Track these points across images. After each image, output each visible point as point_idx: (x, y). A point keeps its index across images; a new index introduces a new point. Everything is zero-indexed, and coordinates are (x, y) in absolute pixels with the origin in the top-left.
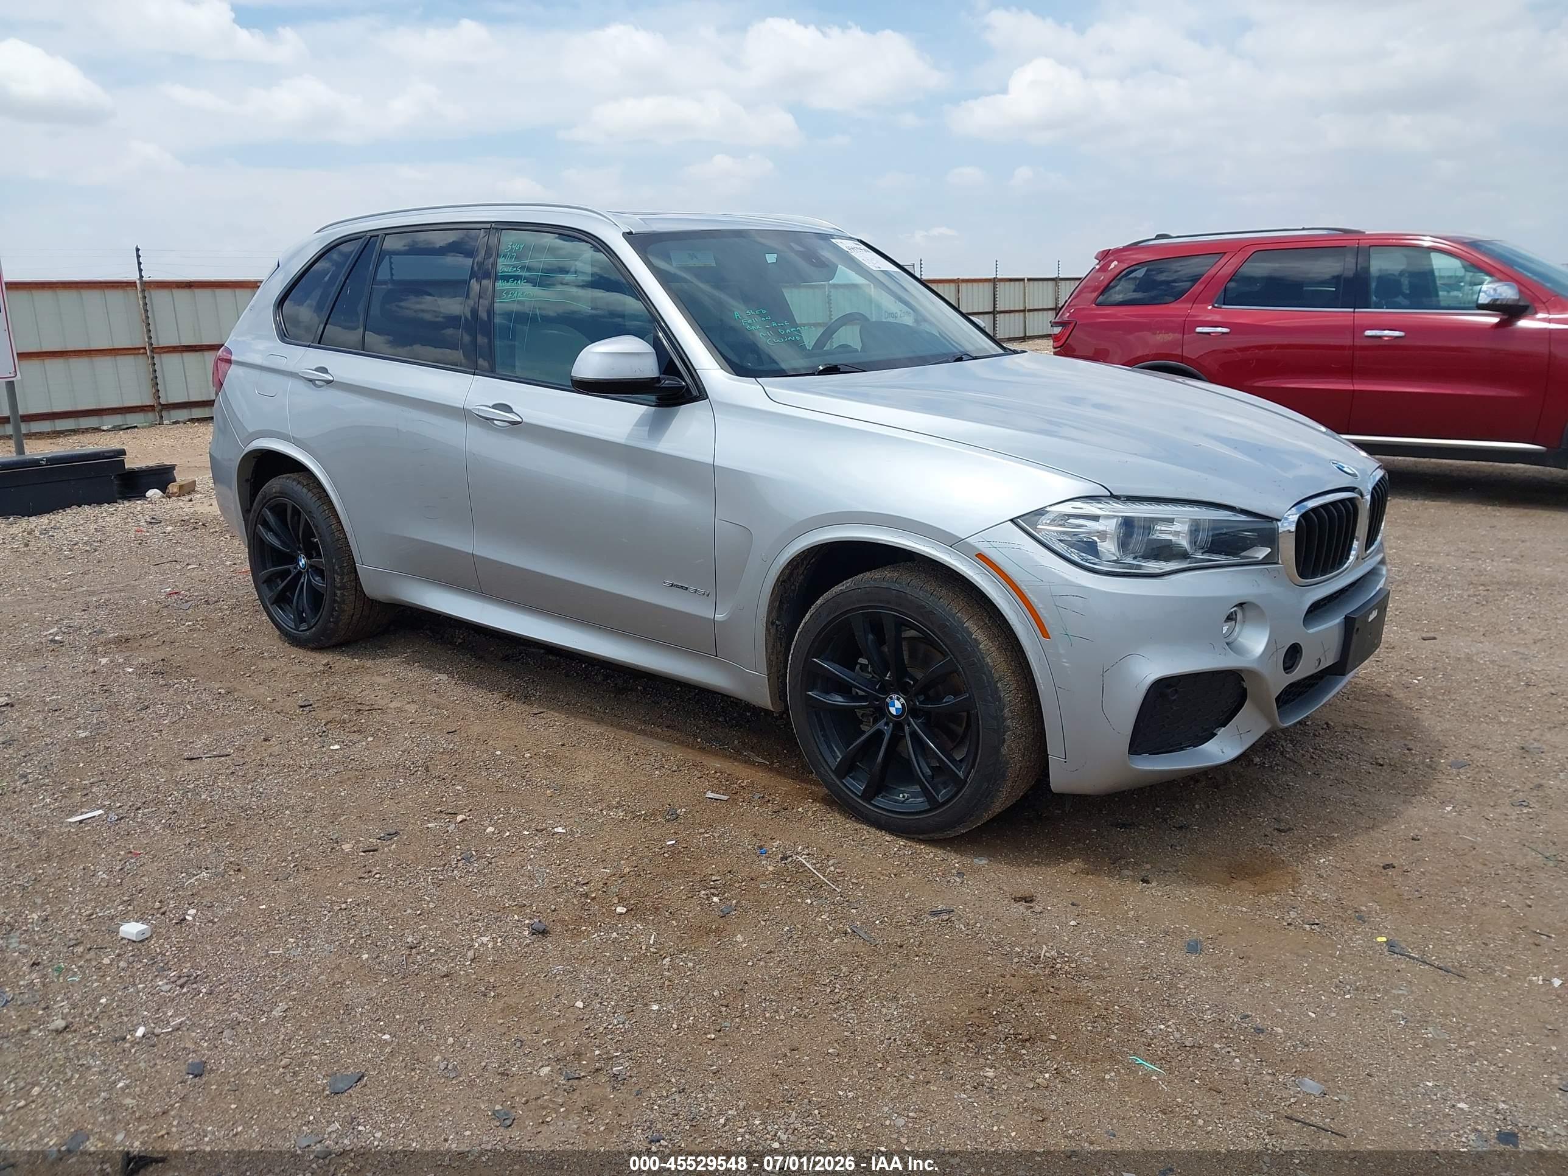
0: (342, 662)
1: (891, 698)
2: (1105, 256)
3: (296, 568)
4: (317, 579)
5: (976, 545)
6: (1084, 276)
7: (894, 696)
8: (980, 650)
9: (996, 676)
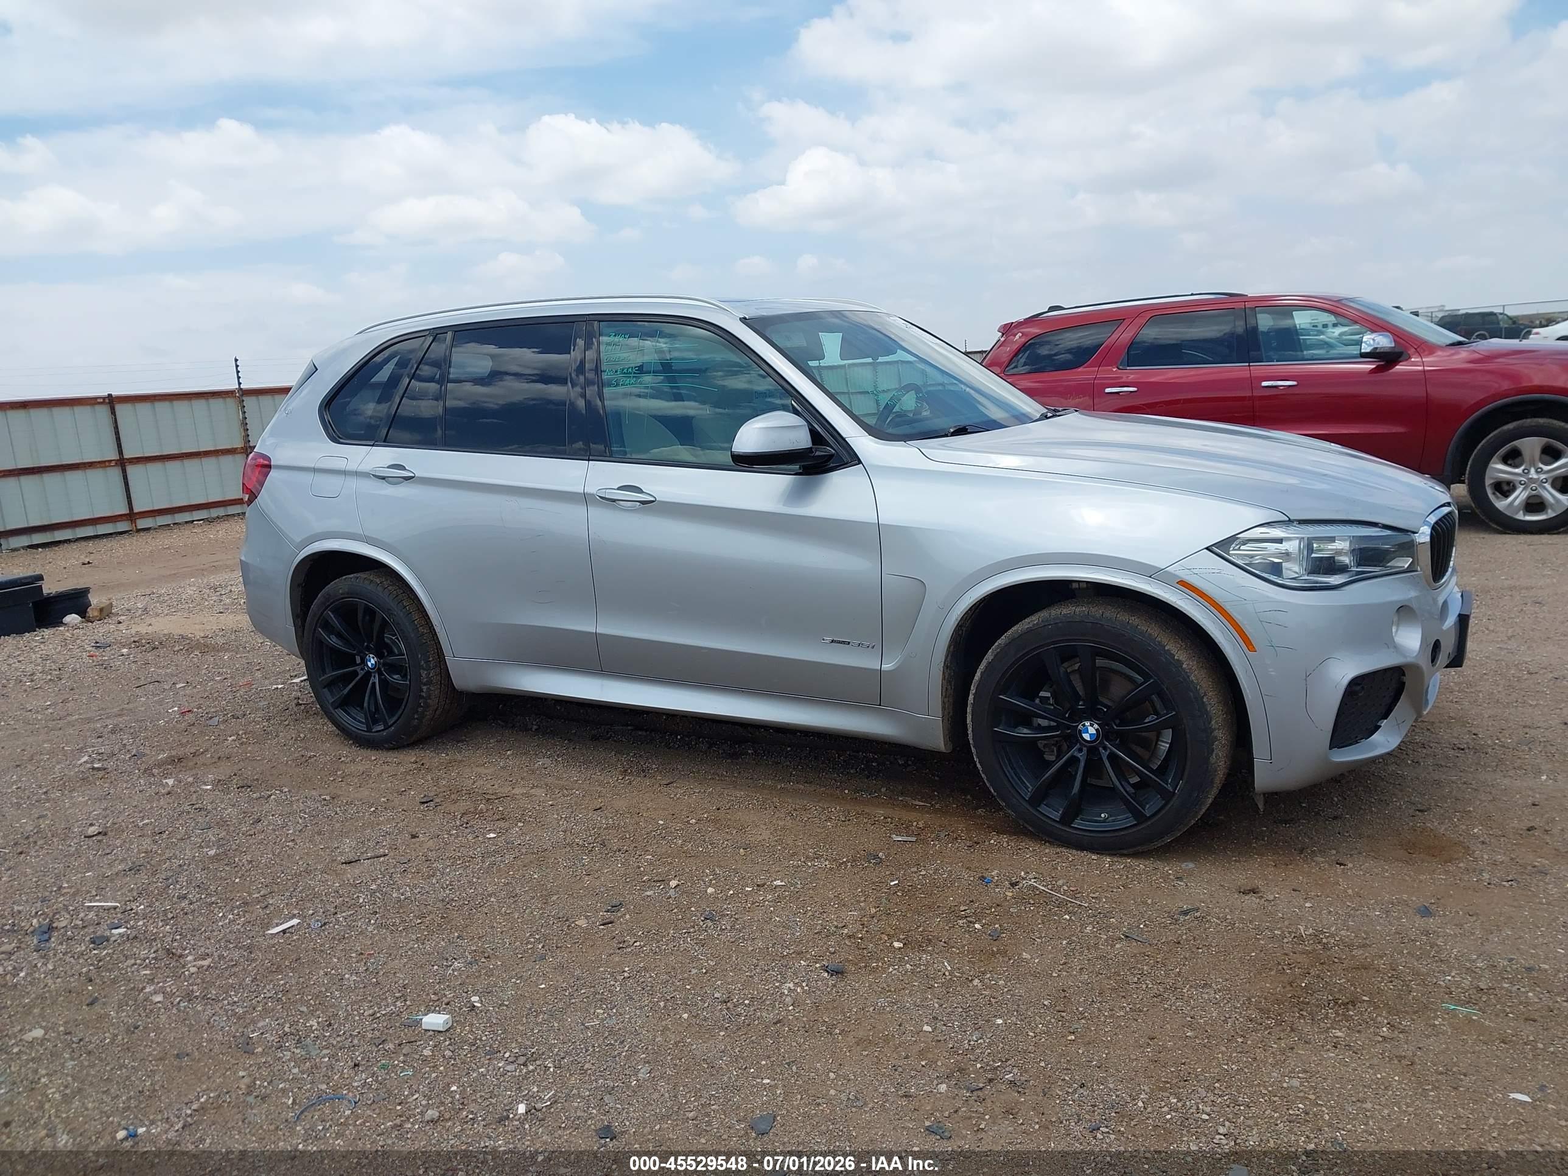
0: (433, 758)
1: (1084, 725)
2: (1008, 330)
3: (362, 669)
4: (396, 677)
5: (1177, 573)
6: (989, 349)
7: (1087, 724)
8: (1184, 670)
9: (1202, 691)
